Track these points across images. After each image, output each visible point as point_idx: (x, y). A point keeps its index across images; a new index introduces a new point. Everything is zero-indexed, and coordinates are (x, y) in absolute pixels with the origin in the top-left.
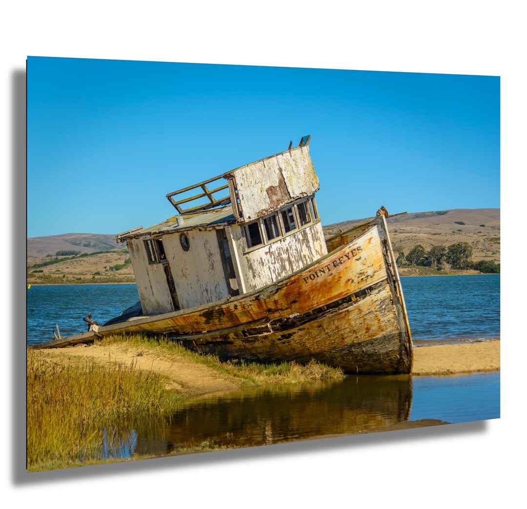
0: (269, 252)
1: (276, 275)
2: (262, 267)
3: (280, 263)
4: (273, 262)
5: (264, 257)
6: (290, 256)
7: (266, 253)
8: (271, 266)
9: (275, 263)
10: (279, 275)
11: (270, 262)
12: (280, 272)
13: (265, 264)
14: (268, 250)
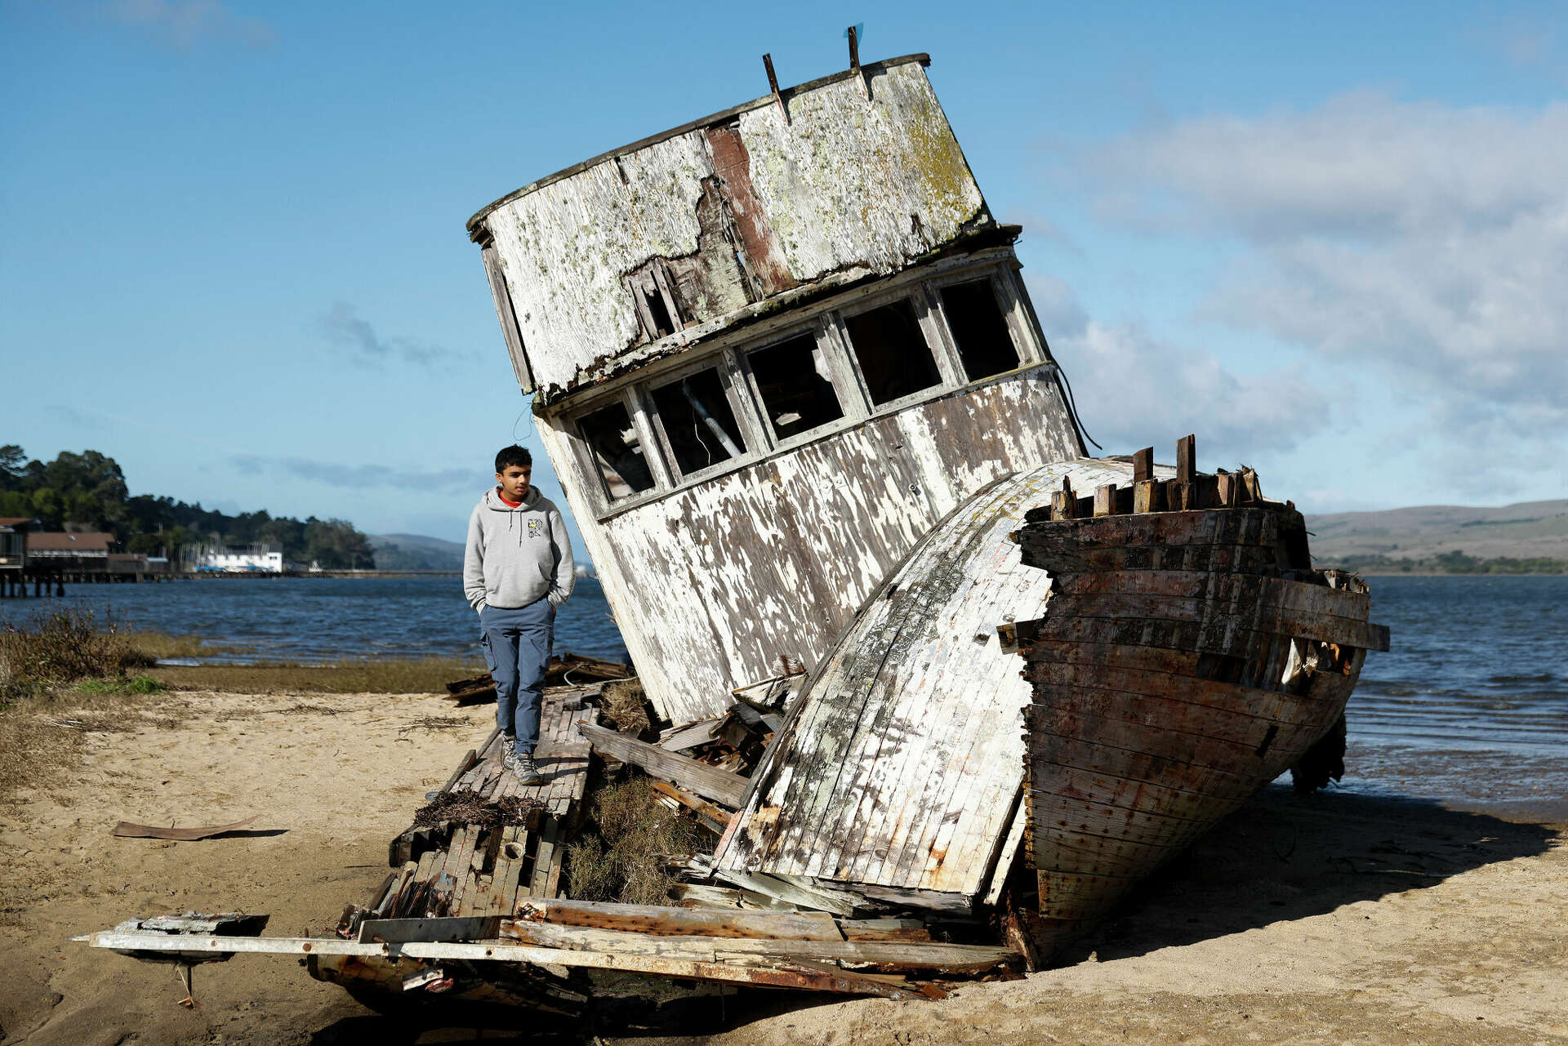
0: (687, 519)
1: (729, 609)
2: (662, 577)
3: (748, 564)
4: (710, 557)
5: (665, 539)
6: (803, 532)
7: (673, 526)
8: (702, 575)
9: (720, 562)
10: (746, 609)
11: (696, 561)
12: (749, 597)
13: (672, 568)
14: (678, 514)
